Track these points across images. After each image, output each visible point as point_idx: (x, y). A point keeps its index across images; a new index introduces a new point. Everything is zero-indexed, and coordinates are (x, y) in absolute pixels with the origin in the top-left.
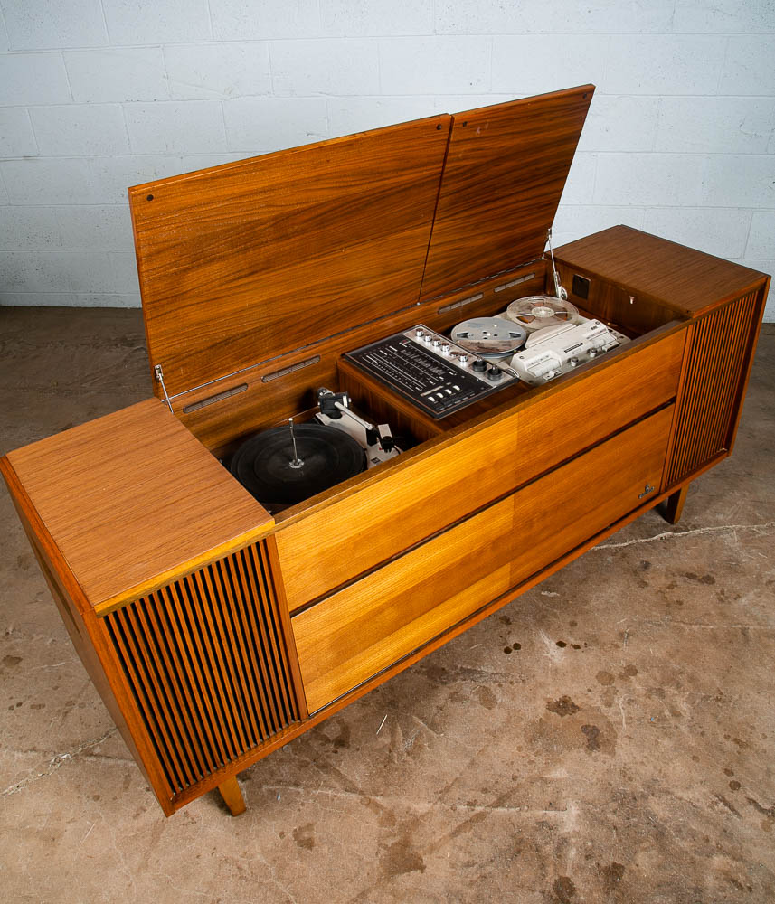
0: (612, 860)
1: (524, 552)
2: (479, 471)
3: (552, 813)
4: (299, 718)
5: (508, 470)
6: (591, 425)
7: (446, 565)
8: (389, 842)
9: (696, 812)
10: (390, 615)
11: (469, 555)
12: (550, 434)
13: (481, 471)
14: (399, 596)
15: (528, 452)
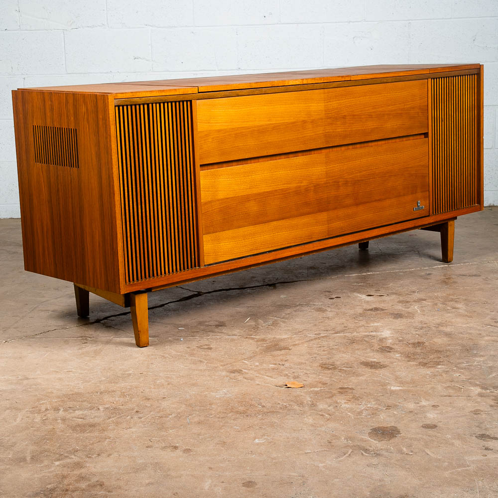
0: (416, 341)
1: (335, 208)
2: (303, 121)
3: (374, 334)
4: (199, 266)
5: (320, 131)
6: (371, 124)
7: (286, 186)
8: (265, 345)
9: (471, 328)
10: (253, 207)
11: (300, 187)
12: (344, 117)
13: (304, 122)
14: (259, 194)
15: (331, 124)
